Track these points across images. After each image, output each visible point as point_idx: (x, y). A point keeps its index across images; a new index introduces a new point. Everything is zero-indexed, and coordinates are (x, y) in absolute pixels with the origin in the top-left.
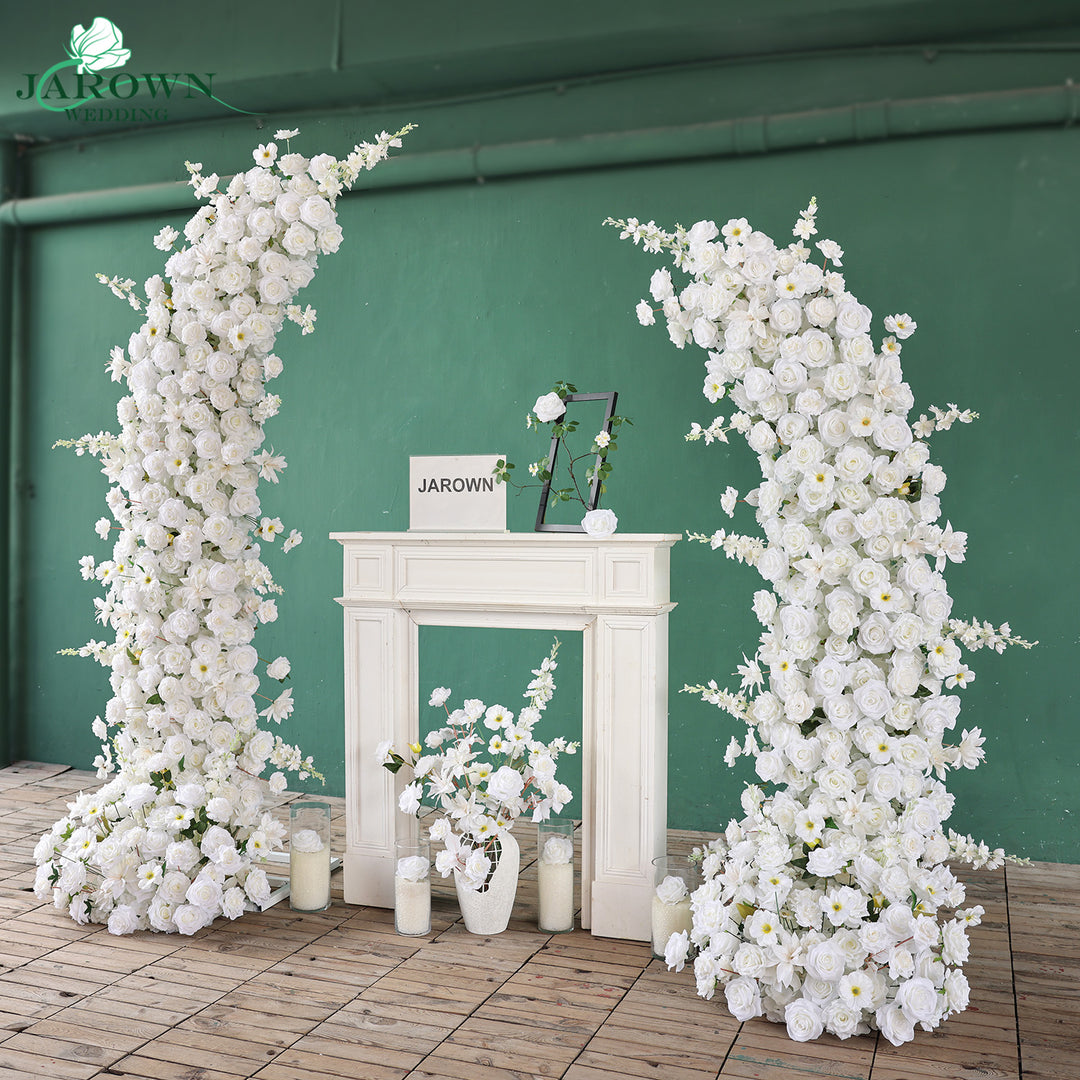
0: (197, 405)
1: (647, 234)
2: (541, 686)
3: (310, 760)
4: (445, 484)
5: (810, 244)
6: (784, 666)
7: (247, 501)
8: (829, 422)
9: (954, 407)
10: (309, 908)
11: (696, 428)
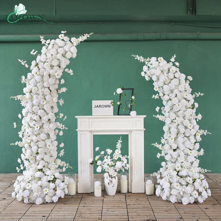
0: (47, 90)
1: (141, 59)
2: (119, 146)
3: (68, 164)
4: (100, 106)
5: (173, 63)
6: (172, 139)
7: (56, 110)
8: (179, 95)
9: (200, 93)
10: (73, 195)
11: (154, 96)
